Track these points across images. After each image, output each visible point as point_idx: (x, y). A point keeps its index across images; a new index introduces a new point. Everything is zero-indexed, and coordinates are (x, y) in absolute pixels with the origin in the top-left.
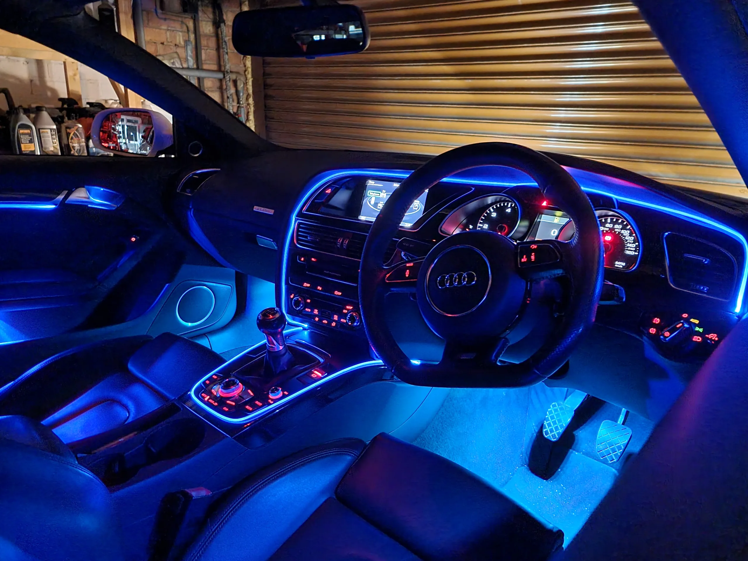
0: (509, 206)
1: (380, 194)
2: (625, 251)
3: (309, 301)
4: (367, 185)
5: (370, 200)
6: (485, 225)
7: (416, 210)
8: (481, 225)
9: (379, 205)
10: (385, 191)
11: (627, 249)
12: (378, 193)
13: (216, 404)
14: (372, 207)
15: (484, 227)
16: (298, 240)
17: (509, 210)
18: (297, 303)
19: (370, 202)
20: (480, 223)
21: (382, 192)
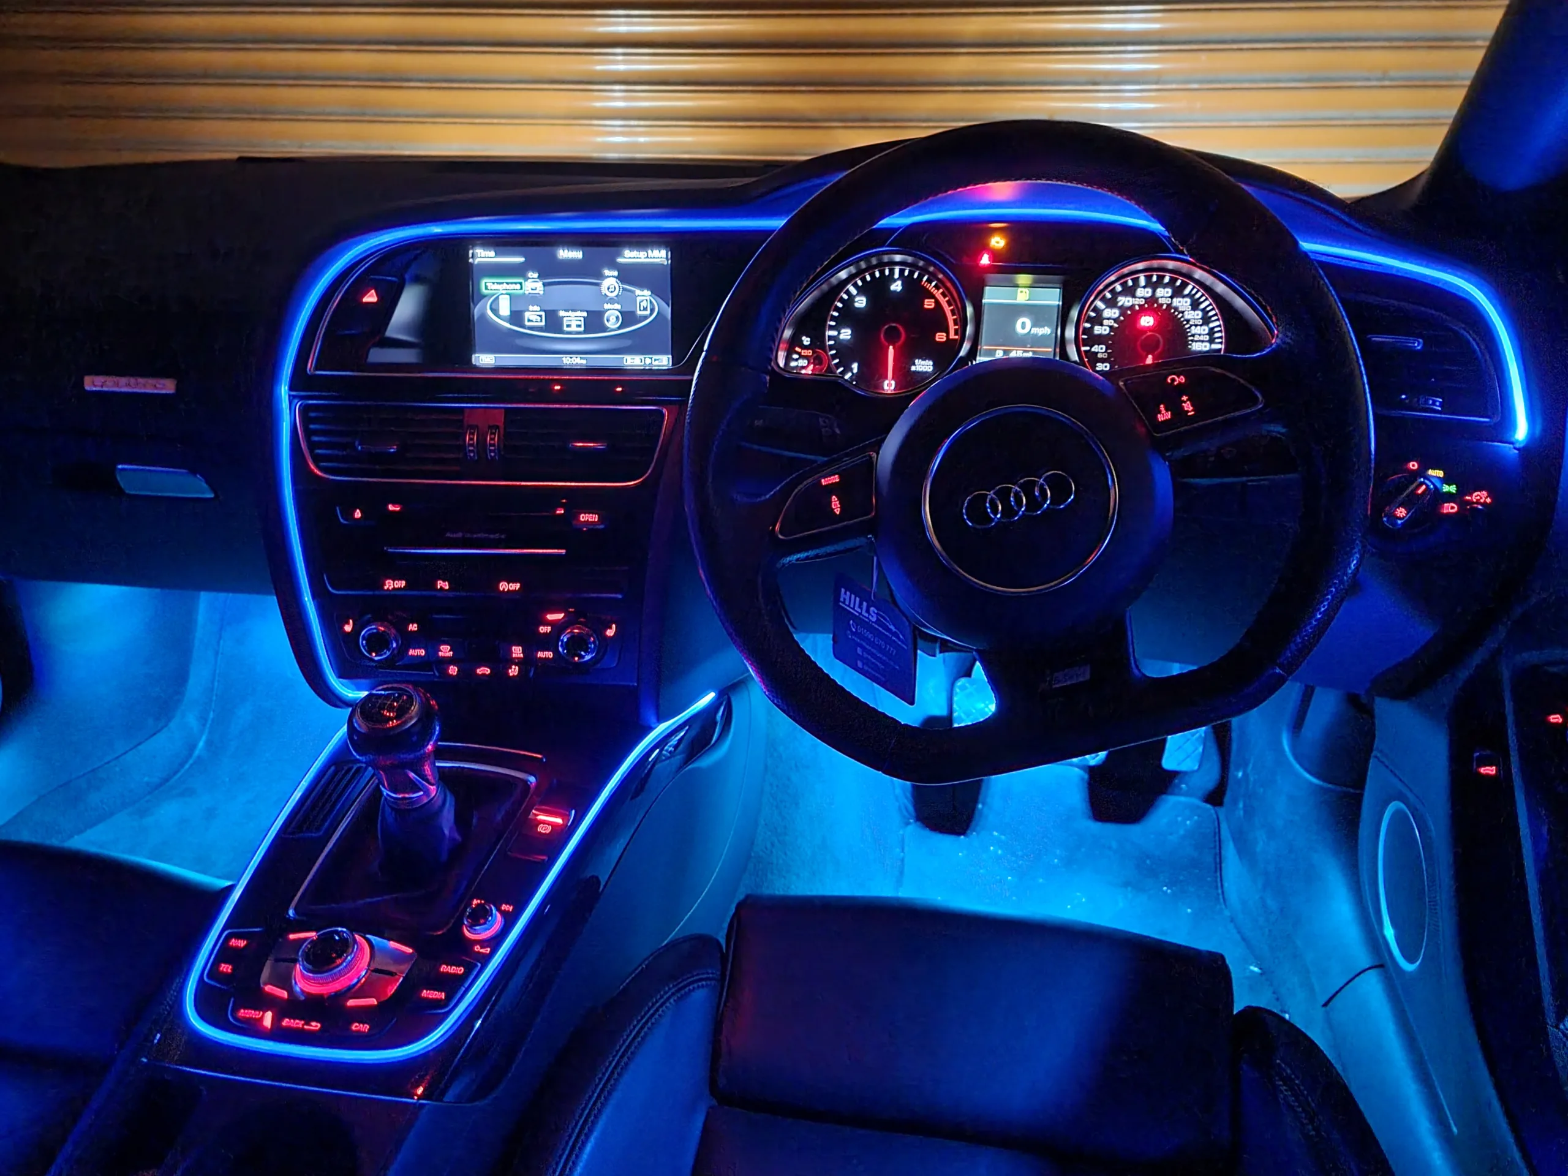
0: (896, 276)
1: (521, 284)
2: (1191, 344)
3: (413, 627)
4: (472, 264)
5: (493, 307)
6: (843, 331)
7: (646, 318)
8: (834, 333)
9: (527, 315)
10: (536, 275)
11: (1192, 341)
12: (516, 283)
13: (315, 1026)
14: (508, 325)
15: (842, 337)
16: (317, 459)
17: (897, 286)
18: (377, 642)
19: (495, 311)
20: (831, 328)
21: (527, 279)
